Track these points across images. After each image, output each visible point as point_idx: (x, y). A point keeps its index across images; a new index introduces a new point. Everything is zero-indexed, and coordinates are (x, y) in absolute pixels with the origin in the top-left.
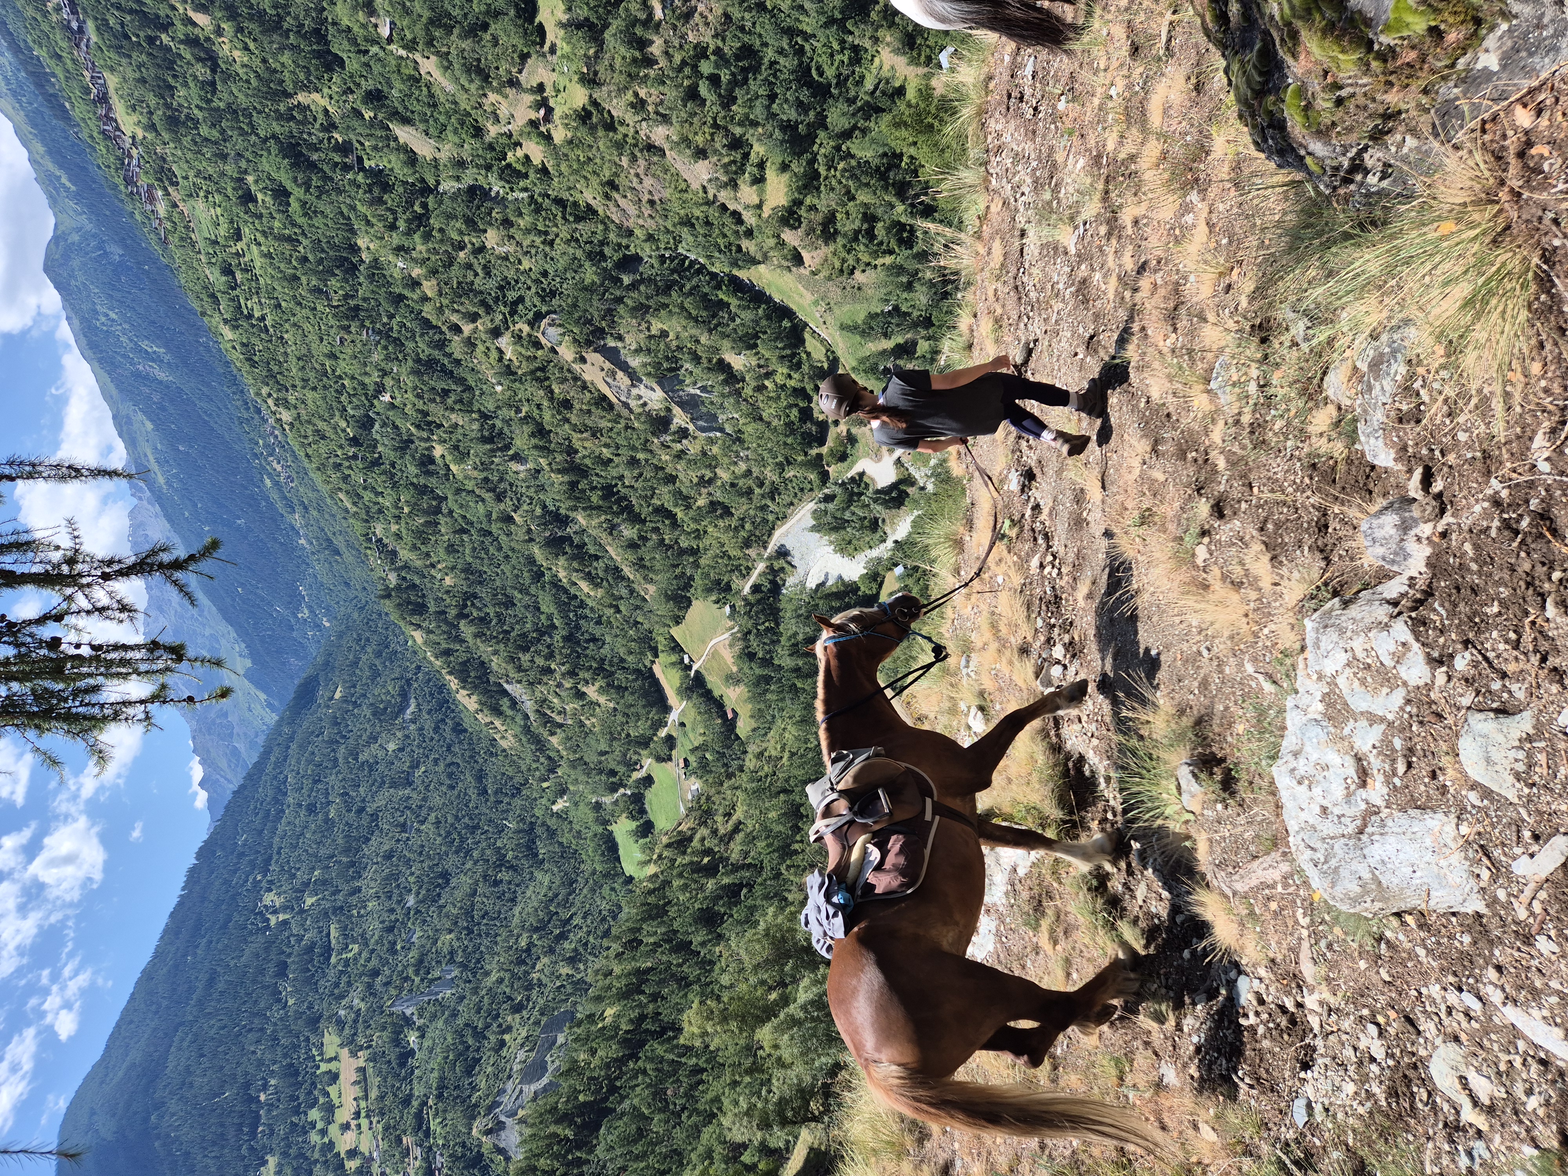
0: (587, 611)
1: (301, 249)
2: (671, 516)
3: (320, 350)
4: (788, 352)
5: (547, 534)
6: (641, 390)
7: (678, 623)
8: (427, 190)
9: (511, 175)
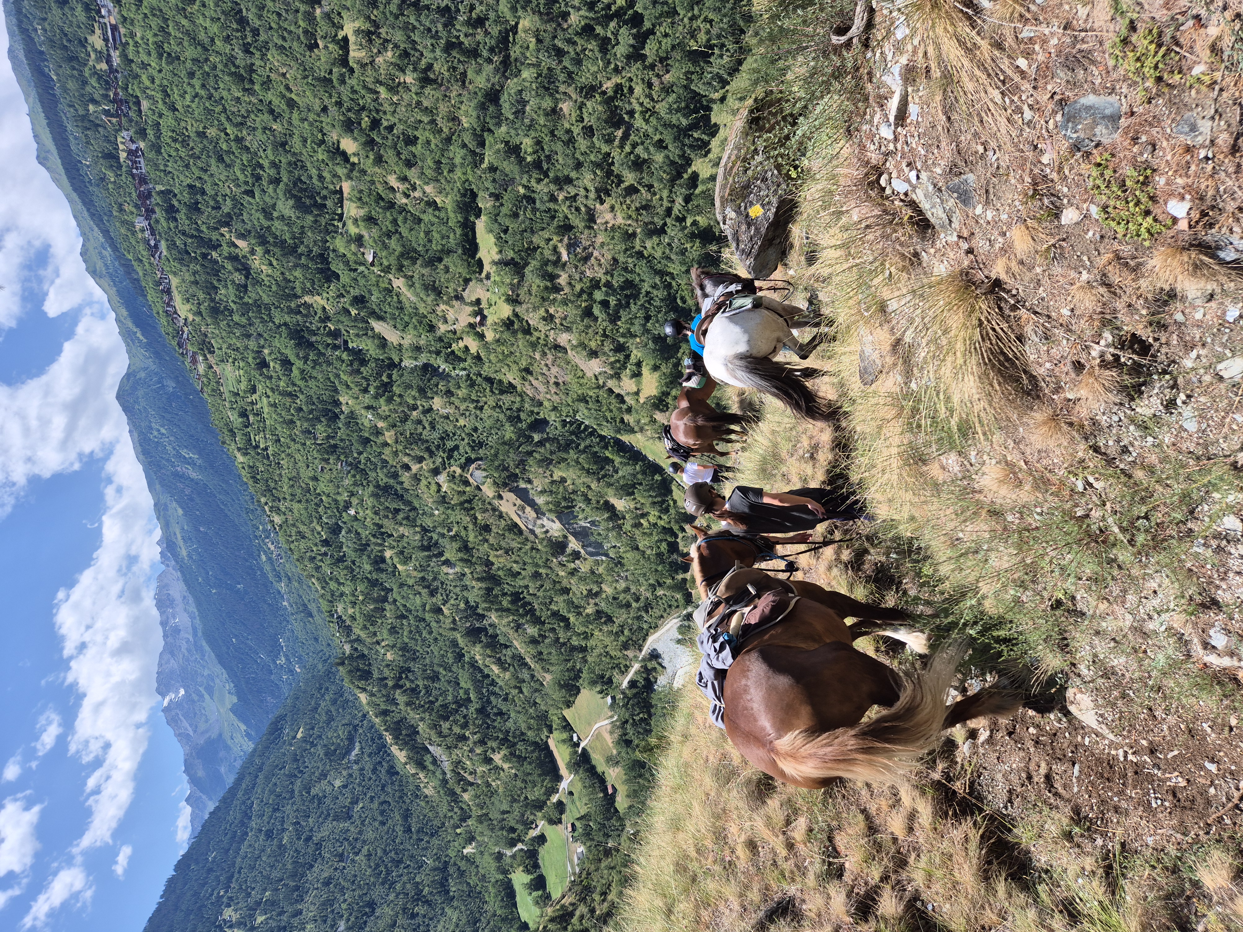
0: (497, 689)
1: (298, 401)
2: (566, 620)
3: (306, 474)
4: (659, 499)
5: (468, 624)
6: (545, 521)
7: (569, 707)
8: (392, 365)
9: (454, 358)
